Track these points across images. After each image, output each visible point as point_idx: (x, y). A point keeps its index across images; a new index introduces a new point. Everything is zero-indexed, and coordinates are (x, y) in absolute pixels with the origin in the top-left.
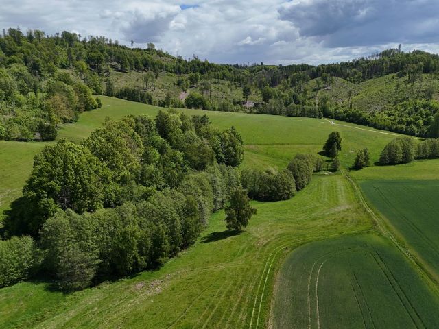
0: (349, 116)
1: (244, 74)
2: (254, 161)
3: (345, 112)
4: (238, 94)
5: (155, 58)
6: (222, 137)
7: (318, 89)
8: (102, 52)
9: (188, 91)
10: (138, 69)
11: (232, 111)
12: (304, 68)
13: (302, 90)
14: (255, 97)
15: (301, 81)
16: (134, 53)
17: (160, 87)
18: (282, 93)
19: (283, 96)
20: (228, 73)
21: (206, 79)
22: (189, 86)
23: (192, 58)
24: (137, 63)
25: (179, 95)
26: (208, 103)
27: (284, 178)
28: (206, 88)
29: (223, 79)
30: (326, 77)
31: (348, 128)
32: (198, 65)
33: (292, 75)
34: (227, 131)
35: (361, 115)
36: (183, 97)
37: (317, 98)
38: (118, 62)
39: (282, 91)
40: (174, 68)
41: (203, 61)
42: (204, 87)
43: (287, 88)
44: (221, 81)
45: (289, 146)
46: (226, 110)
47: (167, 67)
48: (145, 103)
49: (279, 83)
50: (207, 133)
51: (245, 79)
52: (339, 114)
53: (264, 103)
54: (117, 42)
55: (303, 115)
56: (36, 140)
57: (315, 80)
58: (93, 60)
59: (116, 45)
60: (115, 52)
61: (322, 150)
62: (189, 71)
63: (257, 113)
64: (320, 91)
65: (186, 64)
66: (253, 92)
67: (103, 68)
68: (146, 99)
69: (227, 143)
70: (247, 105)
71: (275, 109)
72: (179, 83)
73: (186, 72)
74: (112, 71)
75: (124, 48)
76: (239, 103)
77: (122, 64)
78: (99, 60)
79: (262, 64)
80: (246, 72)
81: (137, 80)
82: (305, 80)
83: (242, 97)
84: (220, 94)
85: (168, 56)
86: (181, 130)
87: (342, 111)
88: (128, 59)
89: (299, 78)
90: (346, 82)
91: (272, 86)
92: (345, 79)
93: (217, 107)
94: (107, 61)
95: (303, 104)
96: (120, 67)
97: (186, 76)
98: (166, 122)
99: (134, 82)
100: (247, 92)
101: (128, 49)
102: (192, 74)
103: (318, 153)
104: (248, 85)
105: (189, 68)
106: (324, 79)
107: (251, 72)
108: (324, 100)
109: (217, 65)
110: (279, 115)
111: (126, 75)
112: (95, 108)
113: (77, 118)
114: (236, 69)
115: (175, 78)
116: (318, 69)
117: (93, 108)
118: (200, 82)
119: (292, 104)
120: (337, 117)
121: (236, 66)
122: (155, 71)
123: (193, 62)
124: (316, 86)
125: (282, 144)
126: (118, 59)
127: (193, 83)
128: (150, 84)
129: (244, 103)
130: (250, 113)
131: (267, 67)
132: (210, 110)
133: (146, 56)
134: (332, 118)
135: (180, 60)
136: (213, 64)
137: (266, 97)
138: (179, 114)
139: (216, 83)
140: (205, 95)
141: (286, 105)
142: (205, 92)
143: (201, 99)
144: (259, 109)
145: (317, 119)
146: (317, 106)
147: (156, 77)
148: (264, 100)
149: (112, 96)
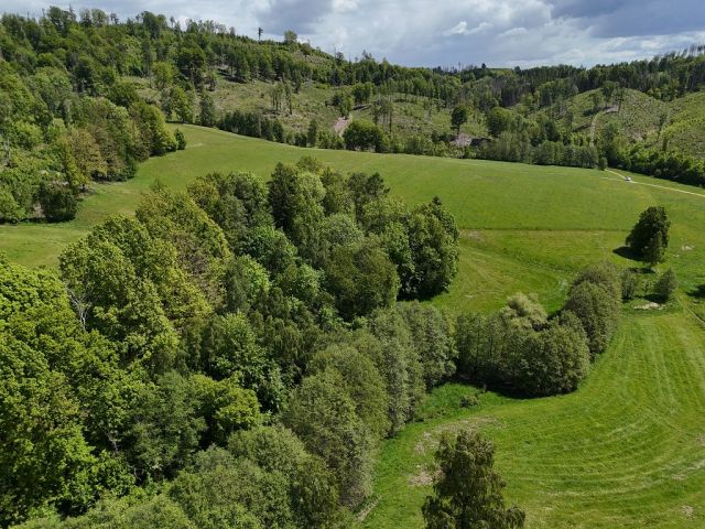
0: (661, 165)
1: (452, 84)
2: (481, 271)
3: (652, 158)
4: (441, 120)
5: (296, 58)
6: (411, 223)
7: (595, 111)
8: (203, 46)
9: (351, 116)
10: (264, 75)
11: (429, 154)
12: (564, 72)
13: (564, 113)
14: (475, 126)
15: (560, 97)
16: (259, 48)
17: (300, 108)
18: (524, 120)
19: (526, 125)
20: (424, 83)
21: (384, 93)
22: (353, 107)
23: (361, 57)
24: (263, 66)
25: (334, 124)
26: (385, 138)
27: (567, 340)
28: (382, 111)
29: (415, 93)
30: (612, 89)
31: (665, 192)
32: (371, 69)
33: (543, 86)
34: (423, 210)
35: (686, 165)
36: (341, 127)
37: (592, 129)
38: (231, 65)
39: (525, 116)
40: (328, 74)
41: (379, 61)
42: (379, 108)
43: (532, 109)
44: (410, 97)
45: (552, 234)
46: (419, 153)
47: (315, 72)
48: (269, 139)
49: (518, 101)
50: (379, 216)
51: (455, 94)
52: (639, 161)
53: (490, 137)
54: (232, 29)
55: (567, 162)
56: (35, 220)
57: (586, 94)
58: (187, 62)
59: (232, 35)
60: (226, 46)
61: (623, 245)
62: (354, 80)
63: (477, 158)
64: (597, 116)
65: (349, 68)
66: (470, 117)
67: (204, 75)
68: (272, 132)
69: (423, 237)
70: (458, 142)
71: (513, 150)
72: (336, 101)
73: (349, 82)
74: (220, 80)
75: (245, 40)
76: (443, 138)
77: (238, 67)
78: (198, 61)
79: (484, 65)
80: (457, 81)
81: (263, 95)
82: (568, 93)
83: (449, 126)
84: (409, 122)
85: (320, 54)
86: (321, 209)
87: (646, 155)
88: (248, 60)
89: (556, 91)
90: (648, 98)
91: (504, 107)
92: (645, 91)
93: (401, 146)
94: (211, 62)
95: (567, 142)
96: (233, 73)
97: (349, 89)
98: (292, 190)
99: (256, 99)
100: (458, 118)
101: (253, 42)
102: (360, 84)
103: (616, 251)
104: (462, 104)
105: (354, 74)
106: (607, 93)
107: (464, 80)
108: (609, 134)
109: (404, 69)
110: (521, 161)
111: (242, 86)
112: (173, 150)
113: (134, 170)
114: (437, 75)
115: (329, 93)
116: (593, 73)
117: (169, 151)
118: (372, 98)
119: (546, 142)
120: (636, 167)
121: (438, 70)
122: (294, 79)
123: (362, 63)
124: (590, 105)
125: (537, 229)
126: (231, 60)
127: (361, 102)
128: (283, 103)
129: (453, 139)
130: (464, 157)
131: (493, 72)
132: (389, 152)
133: (280, 53)
134: (624, 169)
135: (339, 61)
136: (396, 67)
137: (496, 126)
138: (321, 171)
139: (401, 101)
140: (380, 123)
141: (534, 143)
142: (381, 118)
143: (374, 132)
144: (482, 150)
145: (595, 171)
146: (592, 145)
147: (296, 91)
148: (489, 134)
149: (211, 126)
